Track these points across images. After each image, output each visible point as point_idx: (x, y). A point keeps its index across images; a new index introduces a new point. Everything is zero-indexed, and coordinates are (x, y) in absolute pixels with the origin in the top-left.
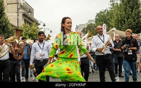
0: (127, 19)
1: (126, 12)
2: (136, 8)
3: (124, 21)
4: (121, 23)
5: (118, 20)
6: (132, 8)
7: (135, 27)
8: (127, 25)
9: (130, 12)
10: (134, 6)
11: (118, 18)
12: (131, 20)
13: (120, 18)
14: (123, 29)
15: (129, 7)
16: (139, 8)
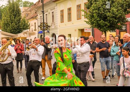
0: (11, 23)
1: (11, 18)
2: (18, 16)
3: (9, 24)
4: (7, 25)
5: (5, 23)
6: (15, 16)
7: (16, 29)
8: (11, 28)
9: (13, 19)
10: (16, 14)
11: (5, 22)
12: (14, 24)
13: (6, 22)
14: (8, 30)
15: (13, 15)
16: (20, 16)
